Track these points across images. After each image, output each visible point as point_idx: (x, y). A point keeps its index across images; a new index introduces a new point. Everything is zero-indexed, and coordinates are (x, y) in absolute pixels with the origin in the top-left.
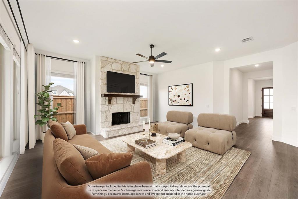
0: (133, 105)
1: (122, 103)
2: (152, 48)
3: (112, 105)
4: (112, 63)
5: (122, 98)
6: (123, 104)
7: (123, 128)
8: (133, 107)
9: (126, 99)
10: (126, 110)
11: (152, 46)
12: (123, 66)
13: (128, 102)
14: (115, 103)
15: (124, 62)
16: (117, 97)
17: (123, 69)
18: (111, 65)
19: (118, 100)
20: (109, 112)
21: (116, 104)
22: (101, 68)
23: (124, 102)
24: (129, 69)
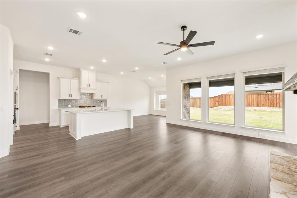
11: (184, 28)
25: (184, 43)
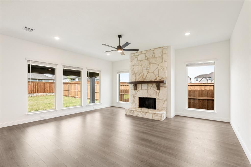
0: (158, 91)
1: (146, 88)
2: (120, 38)
3: (138, 90)
4: (137, 56)
5: (147, 84)
6: (147, 90)
7: (138, 111)
8: (158, 93)
9: (150, 85)
10: (150, 95)
11: (120, 36)
12: (147, 55)
13: (152, 88)
14: (140, 88)
15: (148, 50)
16: (142, 84)
17: (146, 58)
18: (137, 58)
19: (142, 86)
20: (136, 96)
21: (142, 89)
22: (131, 62)
23: (148, 89)
24: (154, 55)
25: (120, 47)
